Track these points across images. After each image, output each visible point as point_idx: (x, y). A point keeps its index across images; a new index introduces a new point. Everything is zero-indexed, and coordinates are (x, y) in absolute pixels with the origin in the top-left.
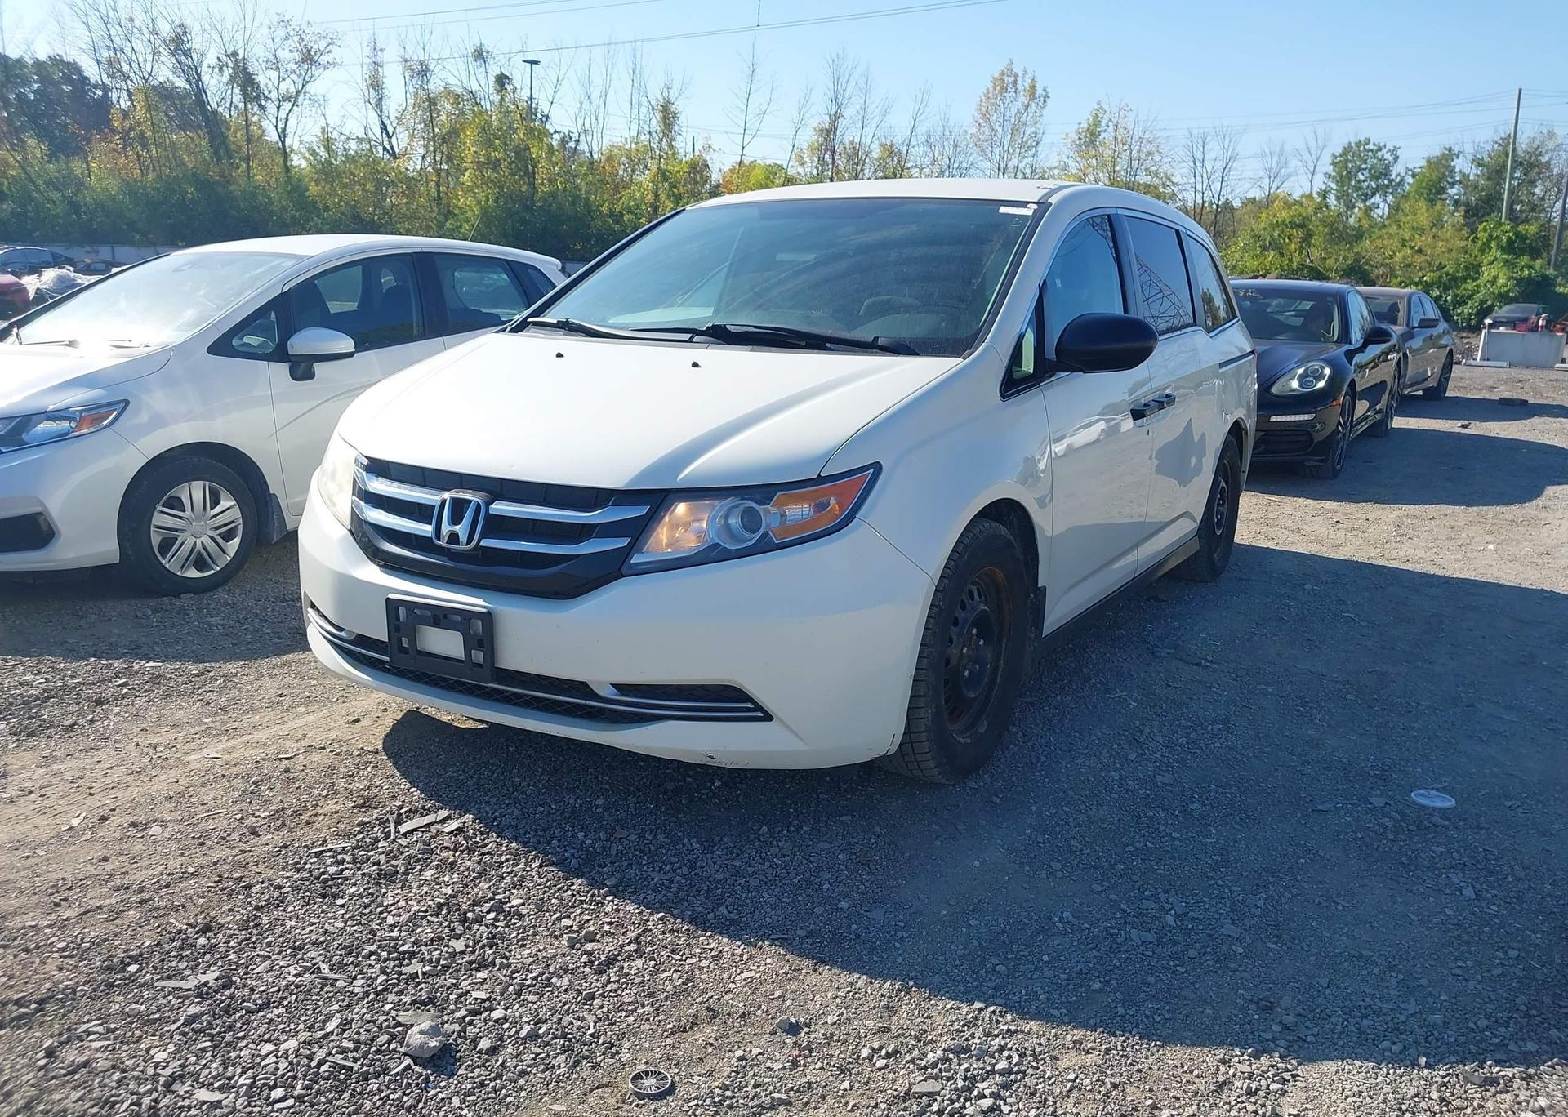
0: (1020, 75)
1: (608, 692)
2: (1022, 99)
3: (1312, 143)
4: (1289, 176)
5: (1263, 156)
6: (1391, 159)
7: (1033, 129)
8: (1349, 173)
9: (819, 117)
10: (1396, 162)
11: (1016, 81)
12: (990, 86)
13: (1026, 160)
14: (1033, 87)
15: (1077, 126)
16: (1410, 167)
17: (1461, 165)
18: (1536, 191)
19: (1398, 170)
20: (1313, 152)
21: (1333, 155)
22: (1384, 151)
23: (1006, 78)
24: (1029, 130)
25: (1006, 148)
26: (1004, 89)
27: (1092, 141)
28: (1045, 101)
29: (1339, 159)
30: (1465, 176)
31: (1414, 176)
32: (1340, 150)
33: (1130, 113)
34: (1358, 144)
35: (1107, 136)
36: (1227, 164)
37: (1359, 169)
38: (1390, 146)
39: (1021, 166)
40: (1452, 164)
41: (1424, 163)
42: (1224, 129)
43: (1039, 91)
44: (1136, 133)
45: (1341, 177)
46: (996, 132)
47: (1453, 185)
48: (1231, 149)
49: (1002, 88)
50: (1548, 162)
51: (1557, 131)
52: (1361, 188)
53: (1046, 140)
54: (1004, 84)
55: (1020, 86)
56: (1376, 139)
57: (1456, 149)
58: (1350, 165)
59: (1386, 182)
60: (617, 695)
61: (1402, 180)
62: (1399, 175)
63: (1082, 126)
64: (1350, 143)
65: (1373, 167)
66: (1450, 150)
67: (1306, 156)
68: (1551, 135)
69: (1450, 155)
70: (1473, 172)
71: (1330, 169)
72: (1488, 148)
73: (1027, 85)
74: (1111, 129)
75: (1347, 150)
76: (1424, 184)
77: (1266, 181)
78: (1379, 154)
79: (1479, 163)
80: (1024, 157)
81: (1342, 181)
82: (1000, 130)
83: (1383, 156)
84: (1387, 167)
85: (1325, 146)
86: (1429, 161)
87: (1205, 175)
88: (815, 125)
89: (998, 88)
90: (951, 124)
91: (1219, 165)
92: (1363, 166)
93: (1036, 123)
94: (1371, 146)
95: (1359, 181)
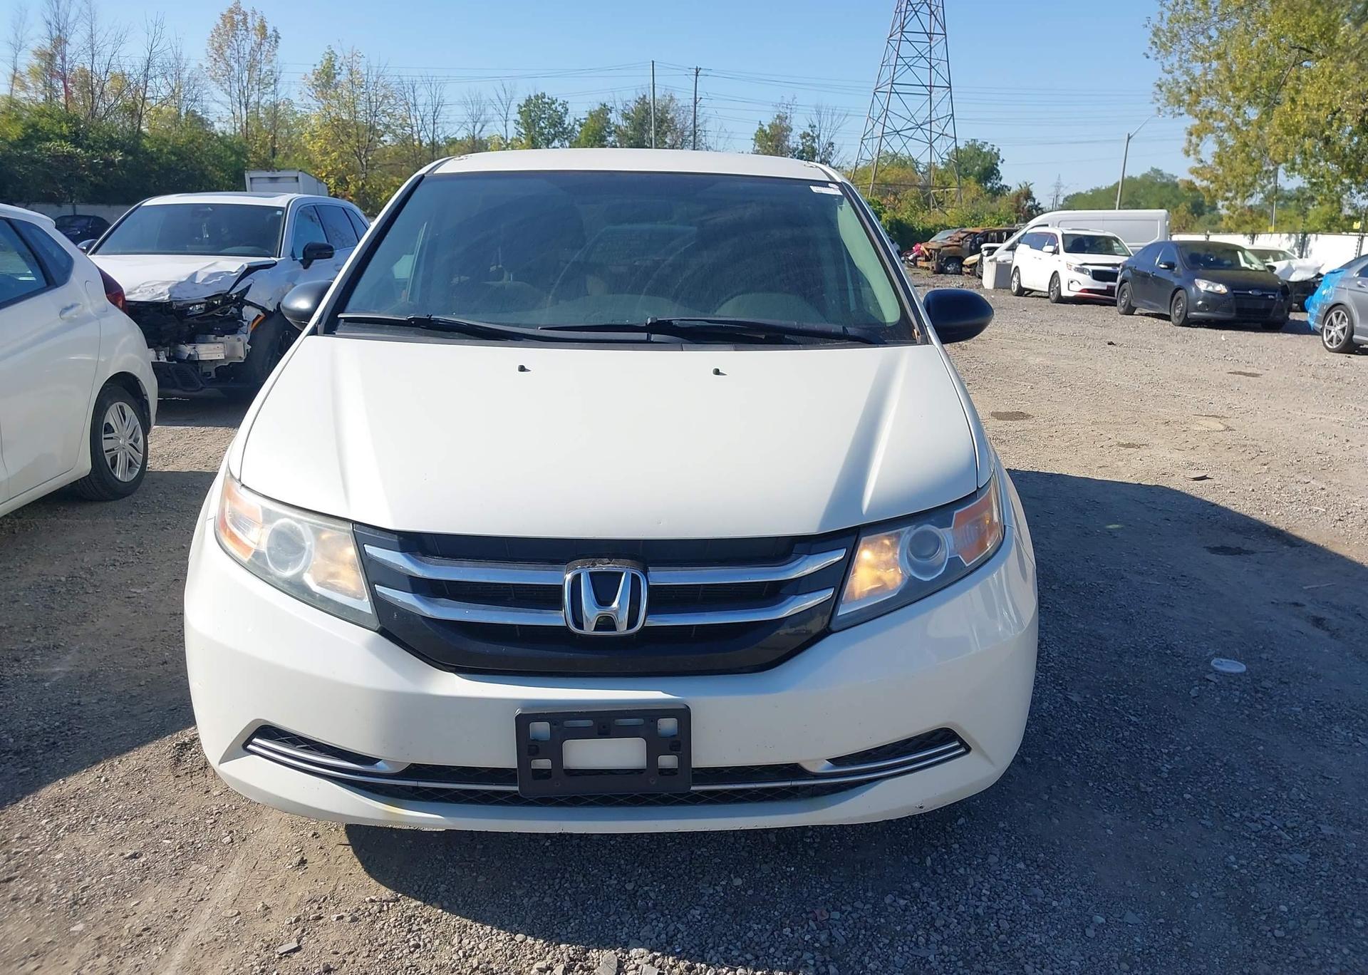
0: (249, 14)
1: (822, 767)
2: (254, 38)
3: (502, 96)
4: (487, 122)
5: (466, 103)
6: (562, 111)
7: (268, 68)
8: (533, 121)
9: (38, 37)
10: (566, 113)
11: (245, 19)
12: (220, 22)
13: (266, 97)
14: (264, 27)
15: (313, 68)
16: (577, 118)
17: (615, 118)
18: (667, 140)
19: (568, 120)
20: (504, 103)
21: (519, 105)
22: (557, 104)
23: (236, 17)
24: (265, 68)
25: (245, 84)
26: (234, 26)
27: (328, 82)
28: (276, 41)
29: (524, 109)
30: (618, 127)
31: (581, 125)
32: (523, 103)
33: (362, 59)
34: (537, 97)
35: (343, 78)
36: (436, 108)
37: (541, 118)
38: (560, 101)
39: (262, 102)
40: (608, 117)
41: (586, 115)
42: (430, 79)
43: (270, 31)
44: (370, 77)
45: (528, 124)
46: (232, 69)
47: (610, 133)
48: (437, 96)
49: (232, 25)
50: (672, 119)
51: (676, 96)
52: (543, 134)
53: (284, 78)
54: (233, 22)
55: (250, 25)
56: (550, 93)
57: (609, 105)
58: (533, 115)
59: (561, 129)
60: (831, 768)
61: (573, 128)
62: (569, 124)
63: (317, 67)
64: (530, 96)
65: (550, 116)
66: (605, 106)
67: (499, 106)
68: (672, 99)
69: (605, 110)
70: (623, 123)
71: (518, 117)
72: (632, 105)
73: (256, 24)
74: (345, 71)
75: (529, 101)
76: (590, 133)
77: (471, 126)
78: (553, 106)
79: (626, 117)
80: (264, 94)
81: (529, 128)
82: (236, 66)
83: (556, 108)
84: (560, 118)
85: (512, 98)
86: (590, 114)
87: (418, 117)
88: (35, 48)
89: (228, 25)
90: (184, 56)
91: (430, 109)
92: (543, 116)
93: (271, 61)
94: (546, 100)
95: (542, 128)
